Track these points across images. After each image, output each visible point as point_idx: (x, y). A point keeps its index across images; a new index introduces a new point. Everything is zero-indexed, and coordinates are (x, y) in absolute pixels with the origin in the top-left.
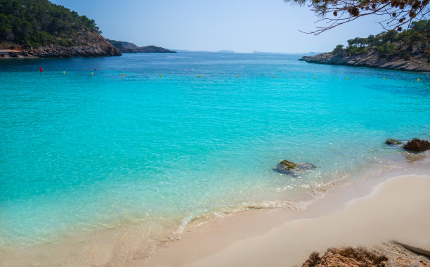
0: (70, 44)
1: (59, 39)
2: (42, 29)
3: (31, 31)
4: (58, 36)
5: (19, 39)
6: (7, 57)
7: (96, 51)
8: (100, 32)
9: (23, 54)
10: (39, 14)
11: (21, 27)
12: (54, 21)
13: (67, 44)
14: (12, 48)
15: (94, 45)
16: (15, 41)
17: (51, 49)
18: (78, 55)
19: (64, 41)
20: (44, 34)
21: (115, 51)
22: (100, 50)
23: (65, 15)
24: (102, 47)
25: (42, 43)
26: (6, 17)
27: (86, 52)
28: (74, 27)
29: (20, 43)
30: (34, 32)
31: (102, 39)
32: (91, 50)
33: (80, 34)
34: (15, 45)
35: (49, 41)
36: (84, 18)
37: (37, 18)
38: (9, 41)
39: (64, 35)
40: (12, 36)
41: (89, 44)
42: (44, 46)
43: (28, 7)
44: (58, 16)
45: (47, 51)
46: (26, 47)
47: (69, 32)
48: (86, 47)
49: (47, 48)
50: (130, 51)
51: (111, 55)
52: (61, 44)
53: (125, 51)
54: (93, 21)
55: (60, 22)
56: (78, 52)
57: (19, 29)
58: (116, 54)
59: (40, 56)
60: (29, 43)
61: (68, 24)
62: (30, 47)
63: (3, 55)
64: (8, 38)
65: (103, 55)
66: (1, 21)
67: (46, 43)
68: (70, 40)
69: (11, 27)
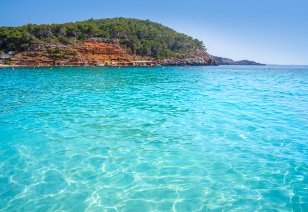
0: (183, 57)
1: (177, 54)
2: (168, 48)
3: (161, 49)
4: (177, 52)
5: (154, 54)
6: (145, 65)
7: (200, 62)
8: (206, 49)
9: (154, 63)
10: (168, 39)
11: (157, 47)
12: (176, 43)
13: (182, 57)
14: (149, 60)
15: (200, 58)
16: (151, 56)
17: (171, 60)
18: (188, 64)
19: (180, 55)
20: (169, 51)
21: (214, 62)
22: (203, 61)
23: (183, 39)
24: (205, 59)
25: (166, 56)
26: (149, 42)
27: (193, 62)
28: (188, 46)
29: (154, 57)
30: (163, 50)
31: (206, 54)
32: (197, 61)
33: (191, 51)
34: (151, 58)
35: (171, 55)
36: (196, 40)
37: (166, 41)
39: (181, 51)
40: (150, 53)
41: (196, 57)
42: (167, 58)
43: (163, 35)
44: (179, 39)
45: (168, 61)
46: (157, 59)
47: (184, 50)
48: (194, 59)
49: (169, 59)
50: (227, 64)
51: (211, 65)
52: (178, 57)
53: (223, 64)
54: (202, 42)
55: (180, 43)
56: (187, 63)
57: (155, 48)
58: (215, 64)
59: (163, 65)
60: (159, 57)
61: (185, 44)
62: (159, 59)
63: (143, 64)
64: (148, 54)
65: (205, 64)
66: (146, 44)
67: (168, 57)
68: (184, 54)
69: (150, 47)
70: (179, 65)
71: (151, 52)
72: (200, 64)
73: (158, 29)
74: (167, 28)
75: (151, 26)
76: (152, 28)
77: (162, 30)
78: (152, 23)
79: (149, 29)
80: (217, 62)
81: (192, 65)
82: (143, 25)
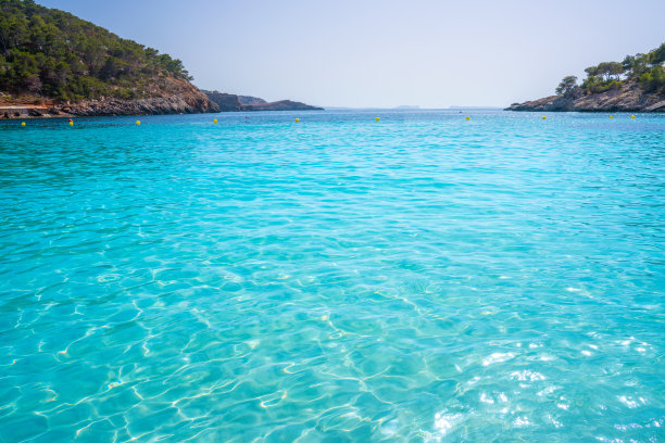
0: (132, 96)
1: (116, 88)
2: (91, 74)
3: (71, 77)
4: (114, 84)
5: (50, 88)
6: (24, 116)
7: (175, 106)
8: (191, 78)
9: (52, 112)
10: (87, 51)
11: (56, 71)
12: (109, 62)
13: (128, 96)
14: (36, 103)
15: (174, 97)
16: (43, 93)
17: (101, 103)
18: (145, 112)
19: (123, 91)
20: (92, 82)
21: (209, 105)
22: (183, 104)
23: (129, 52)
24: (186, 100)
25: (87, 94)
26: (32, 56)
27: (157, 108)
28: (144, 71)
29: (51, 96)
30: (76, 78)
31: (191, 88)
32: (166, 105)
33: (152, 81)
34: (42, 99)
35: (98, 92)
36: (165, 58)
37: (84, 58)
38: (34, 92)
39: (125, 82)
40: (38, 85)
41: (166, 95)
42: (87, 97)
43: (73, 42)
44: (118, 54)
45: (93, 107)
46: (59, 101)
47: (134, 78)
48: (159, 100)
49: (94, 102)
50: (250, 109)
51: (202, 112)
52: (117, 95)
53: (242, 109)
54: (178, 62)
55: (121, 63)
56: (143, 108)
57: (52, 74)
58: (211, 110)
59: (79, 115)
60: (65, 96)
61: (135, 67)
62: (65, 101)
63: (17, 114)
64: (31, 88)
65: (187, 111)
66: (22, 63)
67: (92, 95)
68: (134, 89)
69: (37, 70)
70: (122, 114)
71: (40, 85)
72: (173, 112)
73: (60, 26)
74: (88, 26)
75: (39, 17)
76: (43, 23)
77: (72, 30)
78: (43, 10)
79: (31, 25)
80: (215, 105)
81: (155, 113)
82: (14, 12)
